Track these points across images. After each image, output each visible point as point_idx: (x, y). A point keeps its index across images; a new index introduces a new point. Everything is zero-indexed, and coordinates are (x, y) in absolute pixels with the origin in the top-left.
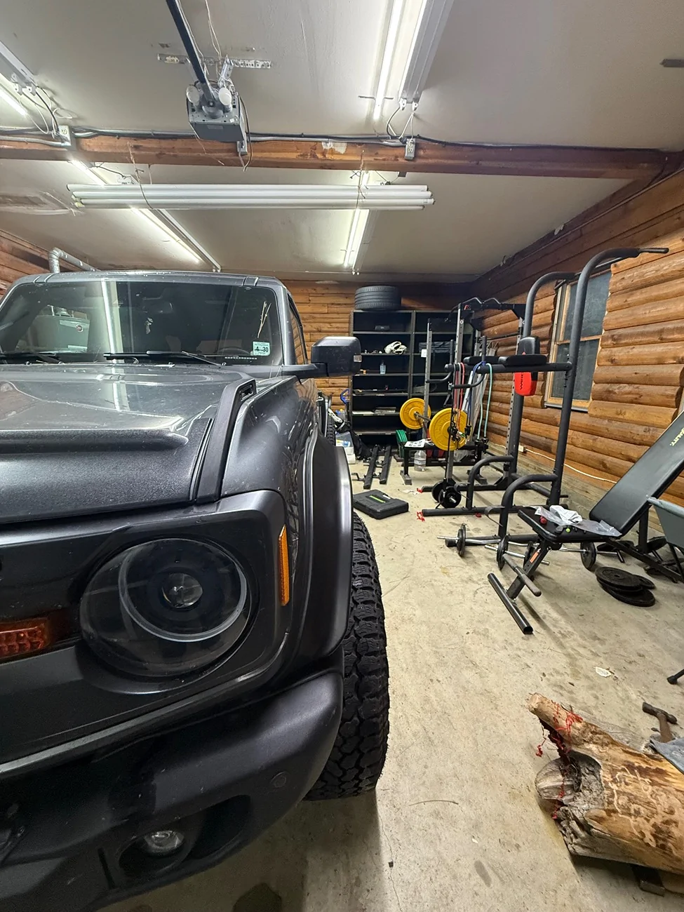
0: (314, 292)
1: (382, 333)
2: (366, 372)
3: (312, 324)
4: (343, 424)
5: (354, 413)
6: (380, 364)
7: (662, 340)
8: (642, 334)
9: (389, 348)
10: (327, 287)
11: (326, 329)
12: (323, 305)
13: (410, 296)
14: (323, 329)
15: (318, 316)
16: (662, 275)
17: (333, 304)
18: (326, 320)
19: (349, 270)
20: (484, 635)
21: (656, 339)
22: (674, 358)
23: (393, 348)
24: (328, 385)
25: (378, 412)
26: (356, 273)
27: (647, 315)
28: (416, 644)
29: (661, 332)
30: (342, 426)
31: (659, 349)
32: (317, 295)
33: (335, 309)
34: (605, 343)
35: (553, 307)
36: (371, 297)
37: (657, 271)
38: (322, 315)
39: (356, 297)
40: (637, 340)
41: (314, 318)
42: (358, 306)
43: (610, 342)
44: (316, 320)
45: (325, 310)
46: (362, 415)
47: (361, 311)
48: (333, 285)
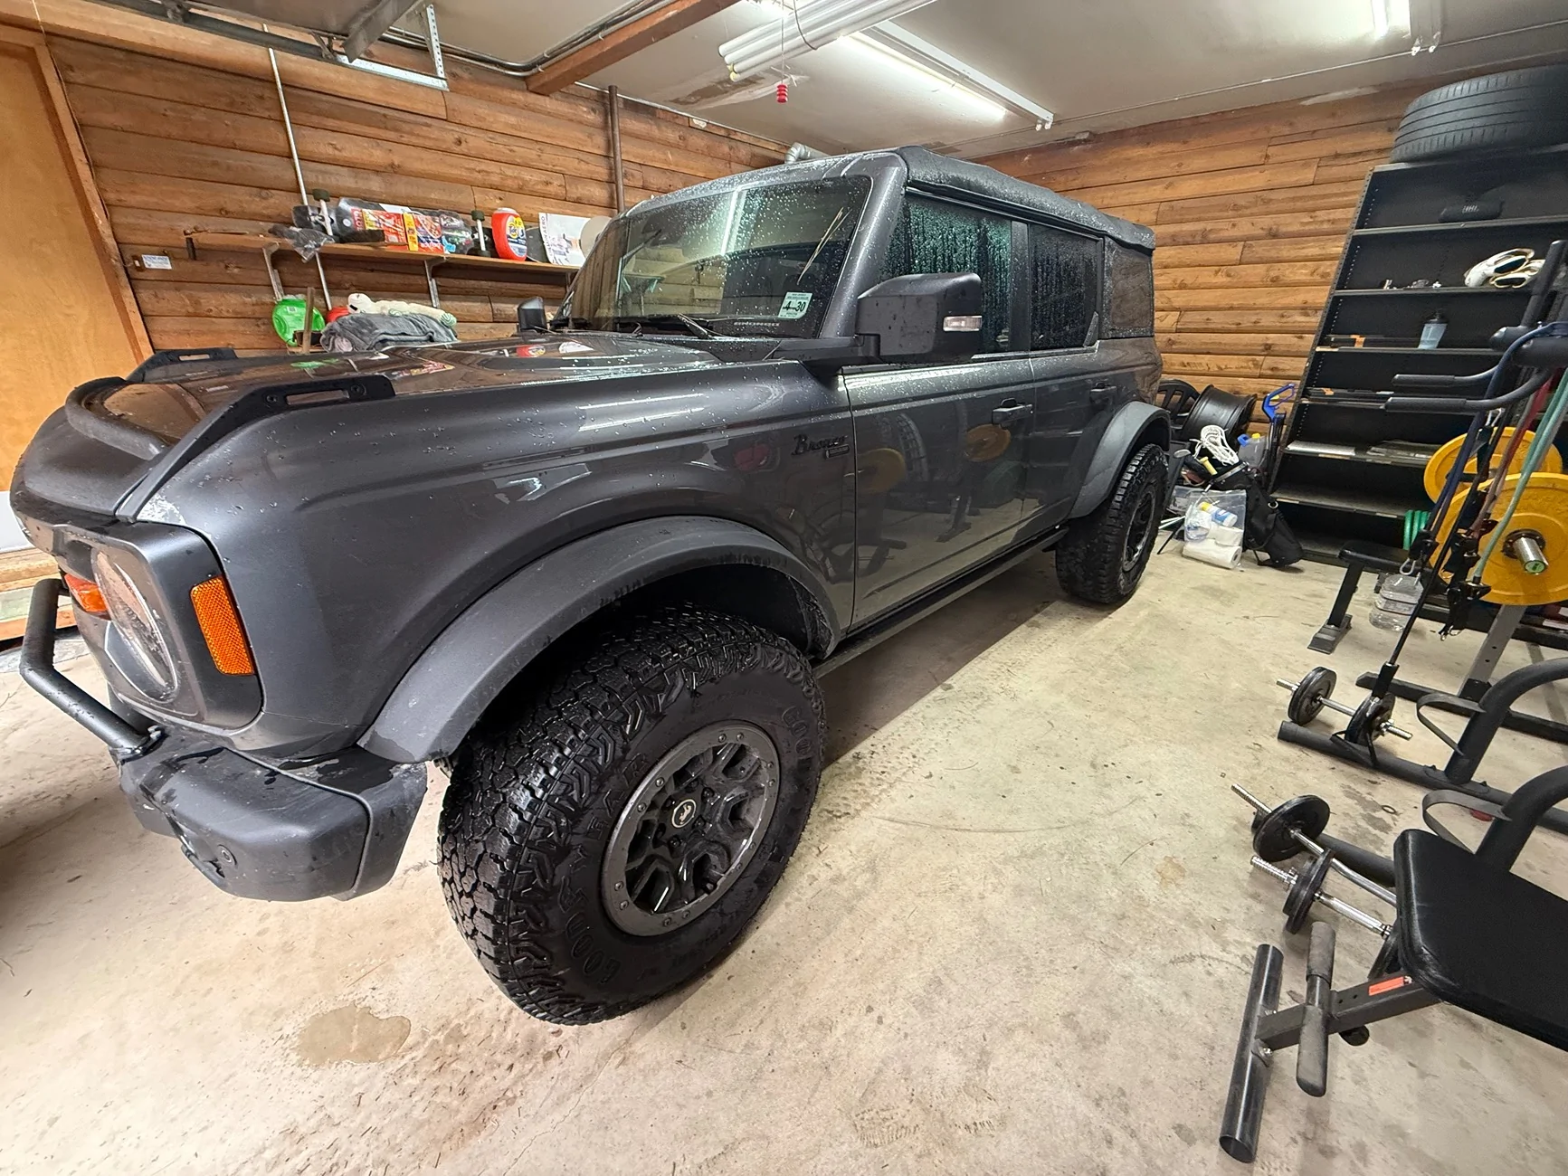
0: (1286, 130)
1: (1462, 225)
2: (1365, 344)
3: (1255, 219)
4: (1237, 469)
5: (1292, 447)
6: (1427, 320)
9: (1474, 276)
11: (1295, 228)
12: (1306, 163)
14: (1283, 229)
15: (1274, 195)
17: (1337, 156)
18: (1299, 204)
19: (1397, 45)
23: (1491, 271)
24: (1257, 372)
25: (1376, 455)
26: (1424, 46)
28: (921, 940)
30: (1229, 474)
32: (1288, 140)
33: (1336, 171)
36: (1460, 115)
38: (1293, 193)
39: (1403, 124)
41: (1268, 202)
42: (1397, 153)
44: (1273, 207)
45: (1308, 175)
46: (1314, 458)
47: (1402, 166)
48: (1358, 100)
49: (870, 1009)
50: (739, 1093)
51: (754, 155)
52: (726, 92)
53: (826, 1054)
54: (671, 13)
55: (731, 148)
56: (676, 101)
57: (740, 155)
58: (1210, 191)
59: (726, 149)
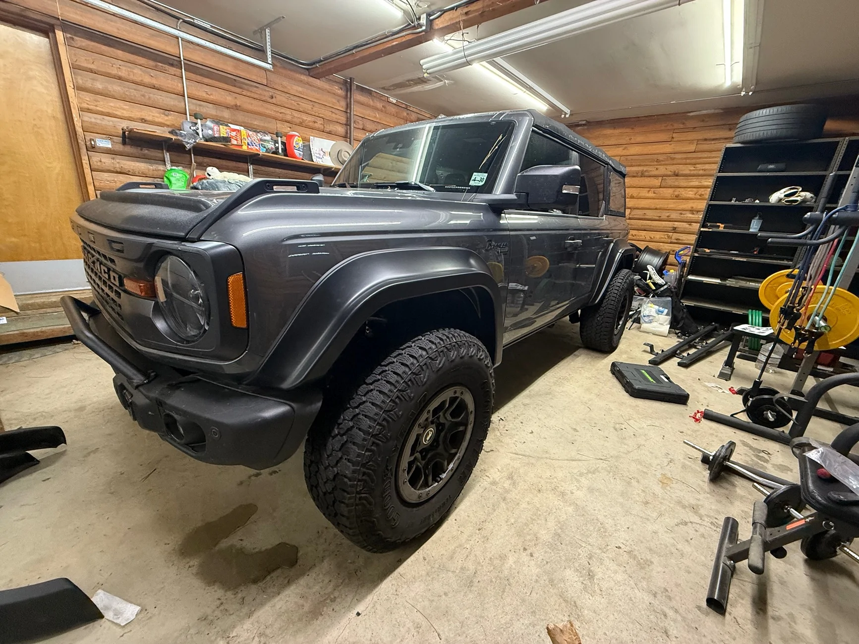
0: (682, 126)
1: (768, 174)
2: (724, 228)
3: (668, 167)
4: (666, 287)
5: (690, 277)
6: (753, 218)
9: (774, 198)
10: (702, 118)
11: (687, 172)
12: (691, 142)
14: (681, 172)
15: (677, 156)
17: (706, 140)
18: (688, 161)
19: (735, 90)
23: (782, 196)
24: (669, 241)
25: (731, 282)
26: (747, 92)
28: (545, 514)
30: (662, 289)
32: (683, 131)
33: (706, 147)
36: (765, 123)
38: (684, 156)
39: (738, 126)
41: (673, 159)
42: (736, 139)
44: (675, 162)
45: (692, 148)
46: (701, 283)
47: (739, 145)
48: (714, 115)
49: (525, 549)
50: (462, 593)
52: (410, 86)
53: (506, 572)
54: (394, 43)
55: (408, 114)
56: (384, 88)
57: (412, 118)
58: (645, 152)
59: (405, 114)
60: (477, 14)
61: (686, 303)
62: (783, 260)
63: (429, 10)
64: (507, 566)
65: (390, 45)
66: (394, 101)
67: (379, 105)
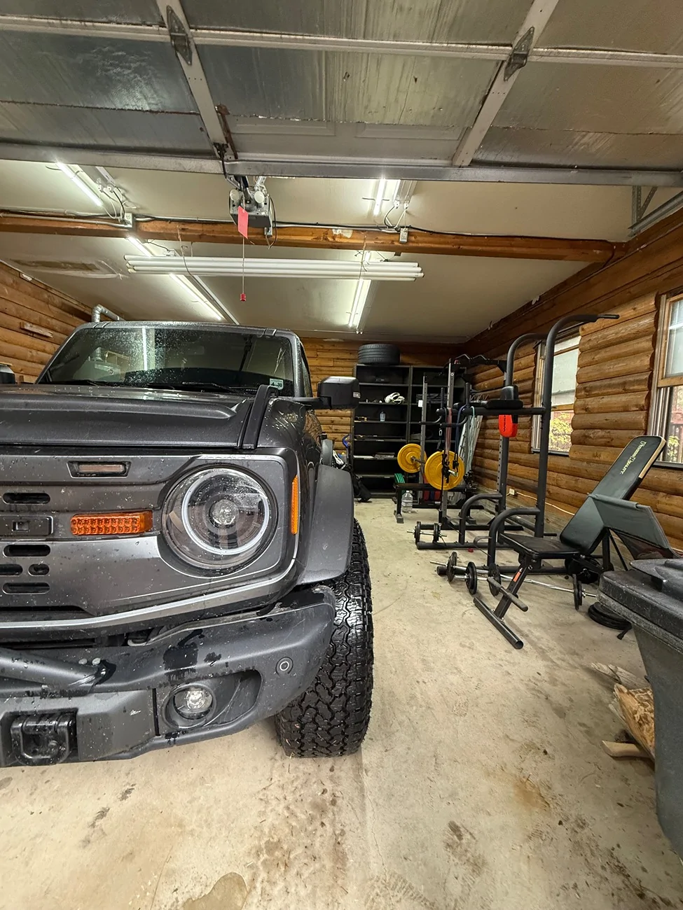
0: (321, 348)
1: (382, 385)
2: (367, 419)
4: (344, 466)
5: (355, 457)
6: (380, 412)
7: (626, 391)
8: (610, 386)
9: (388, 399)
10: (333, 344)
12: (329, 359)
13: (407, 353)
15: (323, 368)
16: (621, 337)
17: (338, 359)
19: (353, 329)
20: (470, 648)
21: (621, 390)
22: (637, 406)
23: (392, 398)
24: (331, 431)
25: (378, 457)
26: (359, 333)
27: (611, 370)
29: (624, 383)
31: (623, 398)
32: (324, 351)
33: (339, 363)
34: (579, 394)
35: (533, 364)
36: (375, 353)
37: (617, 333)
38: (328, 369)
39: (360, 353)
40: (605, 391)
41: (321, 370)
42: (361, 361)
43: (583, 393)
44: (323, 372)
45: (331, 364)
46: (362, 459)
47: (363, 365)
48: (339, 343)
51: (63, 304)
52: (65, 268)
53: (423, 704)
55: (49, 296)
57: (55, 302)
59: (46, 296)
60: (196, 234)
61: (360, 476)
62: (399, 438)
63: (136, 212)
64: (420, 700)
65: (73, 227)
66: (30, 279)
67: (10, 280)
